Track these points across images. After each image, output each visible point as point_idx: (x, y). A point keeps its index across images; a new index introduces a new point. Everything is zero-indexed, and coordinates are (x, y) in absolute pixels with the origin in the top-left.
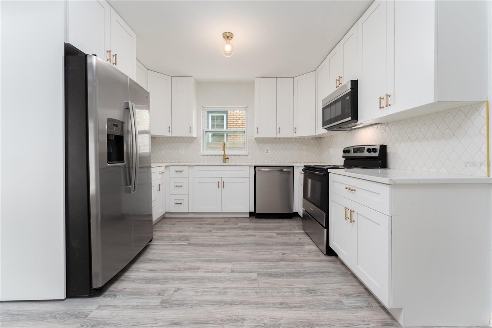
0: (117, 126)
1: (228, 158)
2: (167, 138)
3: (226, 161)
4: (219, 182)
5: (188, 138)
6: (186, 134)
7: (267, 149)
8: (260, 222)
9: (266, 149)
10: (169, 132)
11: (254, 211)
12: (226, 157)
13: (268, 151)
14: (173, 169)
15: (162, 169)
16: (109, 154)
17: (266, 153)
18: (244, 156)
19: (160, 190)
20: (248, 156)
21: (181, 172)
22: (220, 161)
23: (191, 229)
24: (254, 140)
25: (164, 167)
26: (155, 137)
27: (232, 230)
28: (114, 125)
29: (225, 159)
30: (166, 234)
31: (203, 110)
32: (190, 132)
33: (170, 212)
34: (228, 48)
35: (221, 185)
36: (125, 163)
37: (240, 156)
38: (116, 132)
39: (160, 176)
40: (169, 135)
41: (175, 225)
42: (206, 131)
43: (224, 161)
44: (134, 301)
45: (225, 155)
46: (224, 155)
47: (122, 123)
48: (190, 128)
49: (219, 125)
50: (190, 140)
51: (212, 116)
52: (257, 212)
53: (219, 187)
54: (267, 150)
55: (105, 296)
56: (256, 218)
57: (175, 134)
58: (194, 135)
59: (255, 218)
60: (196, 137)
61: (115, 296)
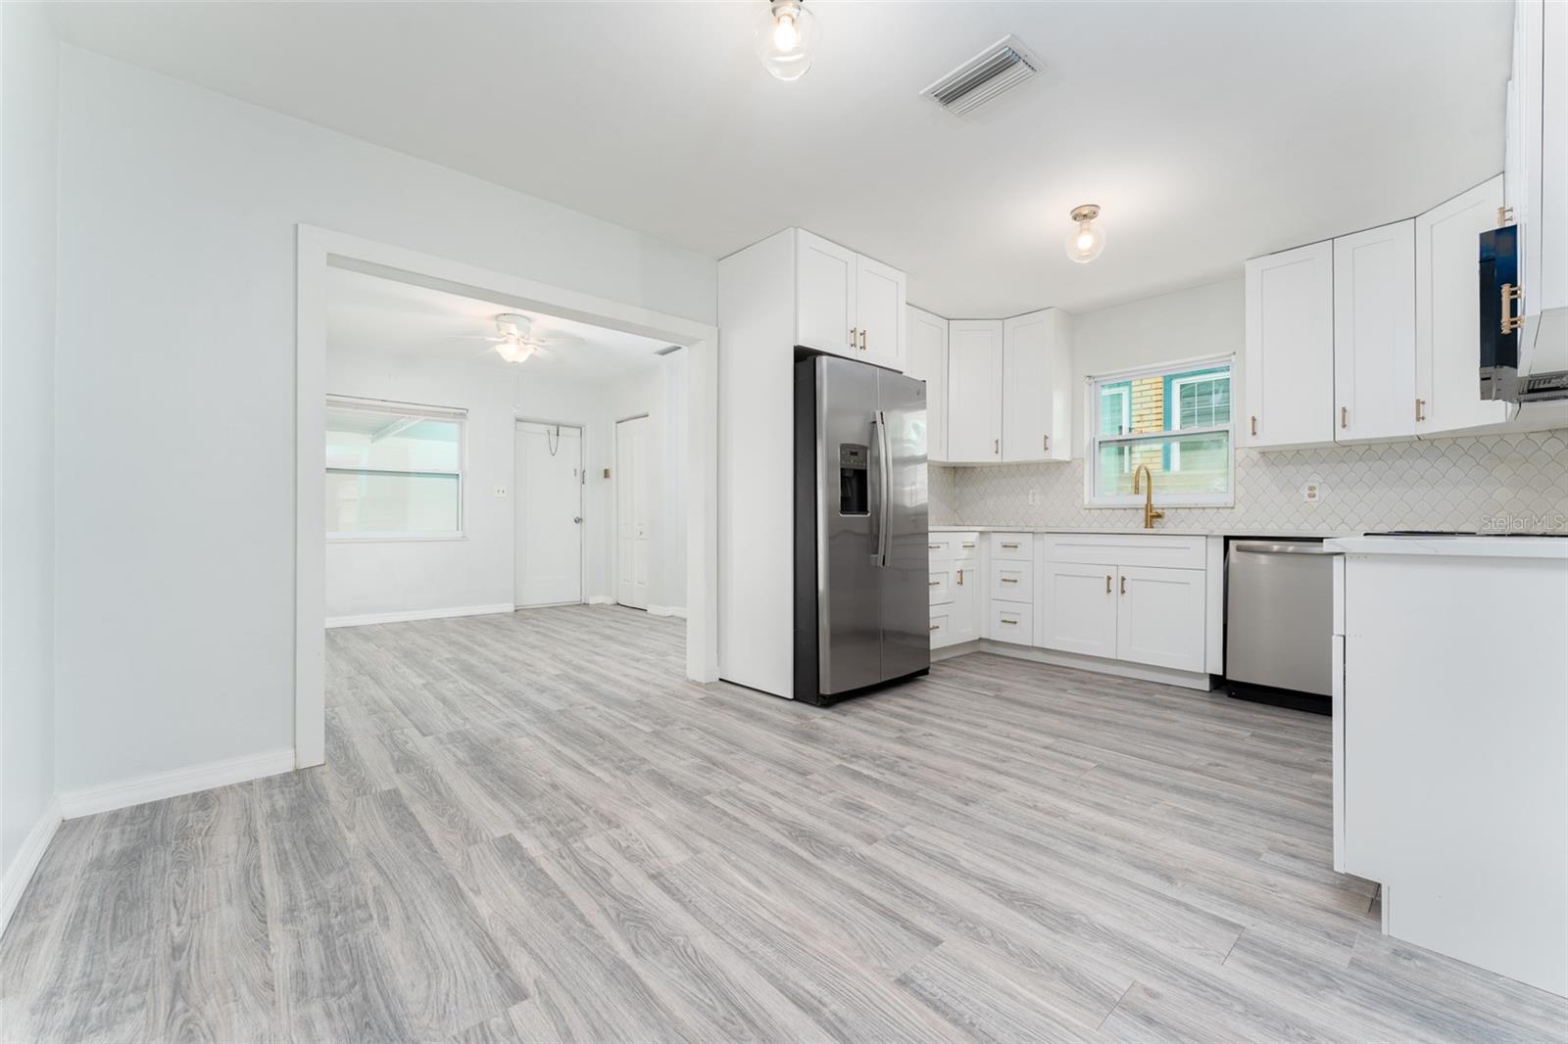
0: (856, 454)
1: (1159, 516)
2: (991, 466)
3: (1154, 525)
4: (1109, 578)
5: (1036, 465)
6: (1037, 455)
7: (1312, 484)
8: (1232, 707)
9: (1307, 485)
10: (997, 452)
11: (1221, 674)
12: (1154, 513)
13: (1315, 492)
14: (997, 540)
15: (972, 538)
16: (844, 500)
17: (1308, 499)
18: (1218, 508)
19: (961, 583)
20: (1233, 508)
21: (1016, 547)
22: (1137, 522)
23: (1022, 678)
25: (977, 534)
26: (974, 468)
27: (1118, 700)
28: (852, 453)
29: (1153, 517)
30: (965, 674)
31: (1093, 386)
32: (1046, 449)
33: (992, 638)
34: (1085, 242)
35: (1117, 586)
36: (869, 515)
37: (1204, 508)
38: (853, 463)
39: (965, 553)
40: (996, 459)
41: (993, 667)
42: (1100, 443)
43: (1147, 524)
44: (865, 726)
45: (1151, 505)
46: (1147, 506)
47: (865, 448)
48: (1046, 437)
49: (1211, 414)
50: (1048, 470)
51: (1182, 386)
52: (1229, 677)
53: (1109, 591)
54: (1312, 488)
55: (834, 712)
56: (1230, 696)
57: (1011, 456)
58: (1060, 453)
59: (1226, 696)
60: (1068, 459)
61: (845, 715)
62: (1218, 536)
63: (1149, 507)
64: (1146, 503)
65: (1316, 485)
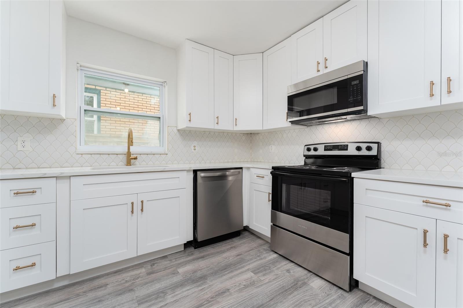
1: (136, 158)
3: (131, 164)
4: (133, 203)
7: (195, 145)
9: (193, 145)
11: (192, 239)
12: (132, 156)
13: (196, 148)
17: (193, 151)
18: (161, 154)
20: (167, 154)
21: (34, 192)
24: (176, 131)
29: (130, 159)
35: (138, 207)
37: (154, 154)
42: (85, 110)
45: (130, 152)
52: (199, 240)
54: (194, 147)
56: (196, 248)
58: (62, 113)
59: (193, 249)
60: (66, 117)
62: (188, 171)
63: (129, 153)
64: (127, 151)
65: (196, 145)
